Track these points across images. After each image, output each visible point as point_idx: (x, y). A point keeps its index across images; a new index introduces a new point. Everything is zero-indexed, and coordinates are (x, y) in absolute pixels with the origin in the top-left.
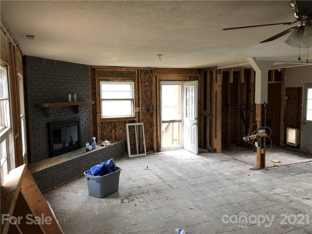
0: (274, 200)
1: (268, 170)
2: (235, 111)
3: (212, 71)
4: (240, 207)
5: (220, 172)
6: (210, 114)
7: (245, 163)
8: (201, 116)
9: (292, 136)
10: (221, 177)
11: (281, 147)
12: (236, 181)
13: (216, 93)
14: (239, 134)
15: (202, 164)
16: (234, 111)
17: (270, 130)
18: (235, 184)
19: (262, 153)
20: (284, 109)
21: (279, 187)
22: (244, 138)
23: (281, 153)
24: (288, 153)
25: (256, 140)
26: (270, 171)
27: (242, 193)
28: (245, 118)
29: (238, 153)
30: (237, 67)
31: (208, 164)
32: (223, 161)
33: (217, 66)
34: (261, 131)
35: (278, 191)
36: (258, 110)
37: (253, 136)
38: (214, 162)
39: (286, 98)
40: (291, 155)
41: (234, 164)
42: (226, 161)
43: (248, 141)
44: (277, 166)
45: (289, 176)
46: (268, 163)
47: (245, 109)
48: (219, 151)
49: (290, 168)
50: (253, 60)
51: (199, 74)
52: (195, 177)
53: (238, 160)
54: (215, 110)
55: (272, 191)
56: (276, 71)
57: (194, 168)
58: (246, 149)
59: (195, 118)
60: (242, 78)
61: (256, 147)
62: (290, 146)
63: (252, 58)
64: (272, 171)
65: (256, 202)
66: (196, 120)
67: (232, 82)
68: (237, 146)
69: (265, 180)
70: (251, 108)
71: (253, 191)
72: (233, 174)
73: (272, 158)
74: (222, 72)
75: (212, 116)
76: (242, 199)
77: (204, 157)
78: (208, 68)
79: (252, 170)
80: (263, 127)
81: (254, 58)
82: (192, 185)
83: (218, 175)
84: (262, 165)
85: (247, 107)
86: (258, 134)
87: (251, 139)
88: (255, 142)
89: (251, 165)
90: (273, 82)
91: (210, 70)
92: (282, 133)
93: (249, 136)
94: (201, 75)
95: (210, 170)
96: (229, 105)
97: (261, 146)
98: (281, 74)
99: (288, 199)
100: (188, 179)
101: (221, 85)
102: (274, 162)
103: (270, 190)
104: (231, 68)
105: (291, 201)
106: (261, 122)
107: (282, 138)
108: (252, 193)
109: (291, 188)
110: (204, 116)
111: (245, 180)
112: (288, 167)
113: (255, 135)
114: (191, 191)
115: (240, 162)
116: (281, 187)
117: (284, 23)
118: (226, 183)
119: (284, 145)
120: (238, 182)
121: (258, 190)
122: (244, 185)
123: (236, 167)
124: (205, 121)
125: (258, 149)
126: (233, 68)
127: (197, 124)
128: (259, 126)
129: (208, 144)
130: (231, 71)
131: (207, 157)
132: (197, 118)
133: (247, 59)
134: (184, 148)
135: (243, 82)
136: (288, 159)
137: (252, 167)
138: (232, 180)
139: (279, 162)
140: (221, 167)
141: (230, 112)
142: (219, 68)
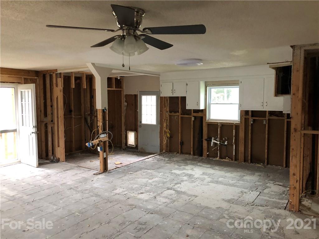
0: (114, 200)
1: (110, 173)
2: (79, 117)
3: (52, 75)
4: (81, 215)
5: (63, 182)
6: (52, 121)
7: (89, 168)
8: (41, 124)
9: (131, 138)
10: (63, 187)
11: (123, 149)
12: (79, 189)
13: (57, 98)
14: (84, 141)
15: (42, 177)
16: (77, 117)
17: (111, 135)
18: (78, 192)
19: (105, 157)
20: (125, 114)
21: (118, 187)
22: (87, 144)
23: (122, 155)
24: (129, 154)
25: (98, 145)
26: (112, 173)
27: (84, 201)
28: (89, 124)
29: (83, 160)
30: (79, 72)
31: (49, 176)
32: (67, 170)
33: (57, 70)
34: (102, 136)
35: (118, 191)
36: (99, 115)
37: (96, 142)
38: (56, 173)
39: (126, 104)
40: (131, 155)
41: (78, 172)
42: (69, 170)
43: (90, 146)
44: (118, 168)
45: (128, 175)
46: (110, 166)
47: (89, 115)
48: (63, 160)
49: (129, 167)
50: (92, 65)
51: (37, 77)
52: (32, 193)
53: (82, 167)
54: (57, 117)
55: (113, 192)
56: (116, 79)
57: (31, 183)
58: (92, 155)
59: (34, 127)
60: (84, 84)
61: (99, 152)
62: (130, 147)
63: (92, 63)
64: (114, 173)
65: (97, 206)
66: (34, 129)
67: (74, 87)
68: (83, 152)
69: (107, 182)
70: (95, 113)
71: (95, 196)
72: (77, 182)
73: (115, 161)
74: (62, 76)
75: (54, 124)
76: (84, 206)
77: (45, 169)
78: (47, 71)
79: (95, 175)
80: (104, 132)
81: (93, 64)
82: (28, 203)
83: (60, 186)
84: (105, 169)
85: (91, 113)
86: (100, 139)
87: (93, 144)
88: (98, 147)
89: (95, 170)
90: (114, 89)
91: (49, 73)
92: (124, 136)
93: (92, 142)
94: (39, 78)
95: (52, 183)
96: (73, 111)
97: (103, 150)
98: (121, 82)
99: (126, 197)
100: (24, 197)
101: (62, 90)
102: (117, 164)
103: (111, 192)
104: (72, 72)
105: (128, 198)
106: (102, 127)
107: (124, 141)
108: (94, 198)
109: (129, 186)
110: (45, 123)
111: (88, 186)
112: (127, 167)
113: (98, 140)
114: (26, 211)
115: (85, 169)
116: (120, 187)
117: (108, 30)
118: (68, 193)
119: (126, 147)
120: (81, 190)
121: (99, 194)
122: (87, 192)
123: (80, 175)
124: (46, 129)
125: (101, 153)
126: (74, 72)
127: (36, 133)
128: (100, 131)
129: (50, 153)
130: (72, 76)
131: (49, 168)
132: (36, 126)
133: (87, 64)
134: (20, 162)
135: (86, 88)
136: (128, 159)
137: (95, 172)
138: (75, 189)
139: (121, 164)
140: (64, 177)
141: (74, 118)
142: (59, 72)
